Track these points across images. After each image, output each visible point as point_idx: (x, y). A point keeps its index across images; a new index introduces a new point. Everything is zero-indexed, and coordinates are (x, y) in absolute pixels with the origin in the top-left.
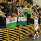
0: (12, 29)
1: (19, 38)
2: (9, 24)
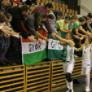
0: (33, 66)
2: (28, 55)
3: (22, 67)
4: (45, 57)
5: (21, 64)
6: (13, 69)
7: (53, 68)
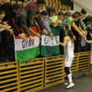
1: (42, 83)
3: (15, 64)
4: (39, 53)
5: (14, 60)
6: (6, 66)
7: (46, 65)
